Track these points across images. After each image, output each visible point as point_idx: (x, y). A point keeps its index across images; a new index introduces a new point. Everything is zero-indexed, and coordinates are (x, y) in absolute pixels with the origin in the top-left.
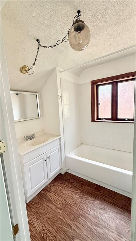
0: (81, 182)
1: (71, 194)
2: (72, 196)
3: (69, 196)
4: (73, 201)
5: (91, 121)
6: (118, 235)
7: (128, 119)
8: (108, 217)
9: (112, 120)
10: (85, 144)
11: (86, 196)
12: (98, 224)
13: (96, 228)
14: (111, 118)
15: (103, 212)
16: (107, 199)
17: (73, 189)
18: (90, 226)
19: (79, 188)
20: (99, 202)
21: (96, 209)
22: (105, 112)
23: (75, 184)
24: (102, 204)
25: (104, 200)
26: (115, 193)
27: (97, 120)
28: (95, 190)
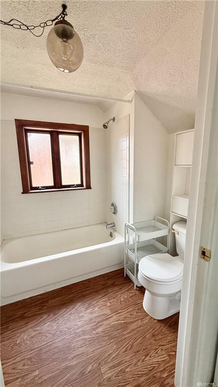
0: (37, 303)
1: (34, 331)
2: (37, 332)
3: (32, 337)
4: (47, 337)
5: (22, 193)
6: (117, 314)
7: (77, 185)
8: (99, 308)
9: (56, 188)
10: (12, 239)
11: (60, 313)
12: (95, 325)
13: (97, 331)
14: (53, 185)
15: (92, 309)
16: (85, 293)
17: (31, 323)
18: (90, 336)
19: (40, 312)
20: (80, 304)
21: (82, 314)
22: (42, 176)
23: (29, 313)
24: (85, 302)
25: (84, 296)
26: (89, 280)
27: (31, 190)
28: (66, 296)
